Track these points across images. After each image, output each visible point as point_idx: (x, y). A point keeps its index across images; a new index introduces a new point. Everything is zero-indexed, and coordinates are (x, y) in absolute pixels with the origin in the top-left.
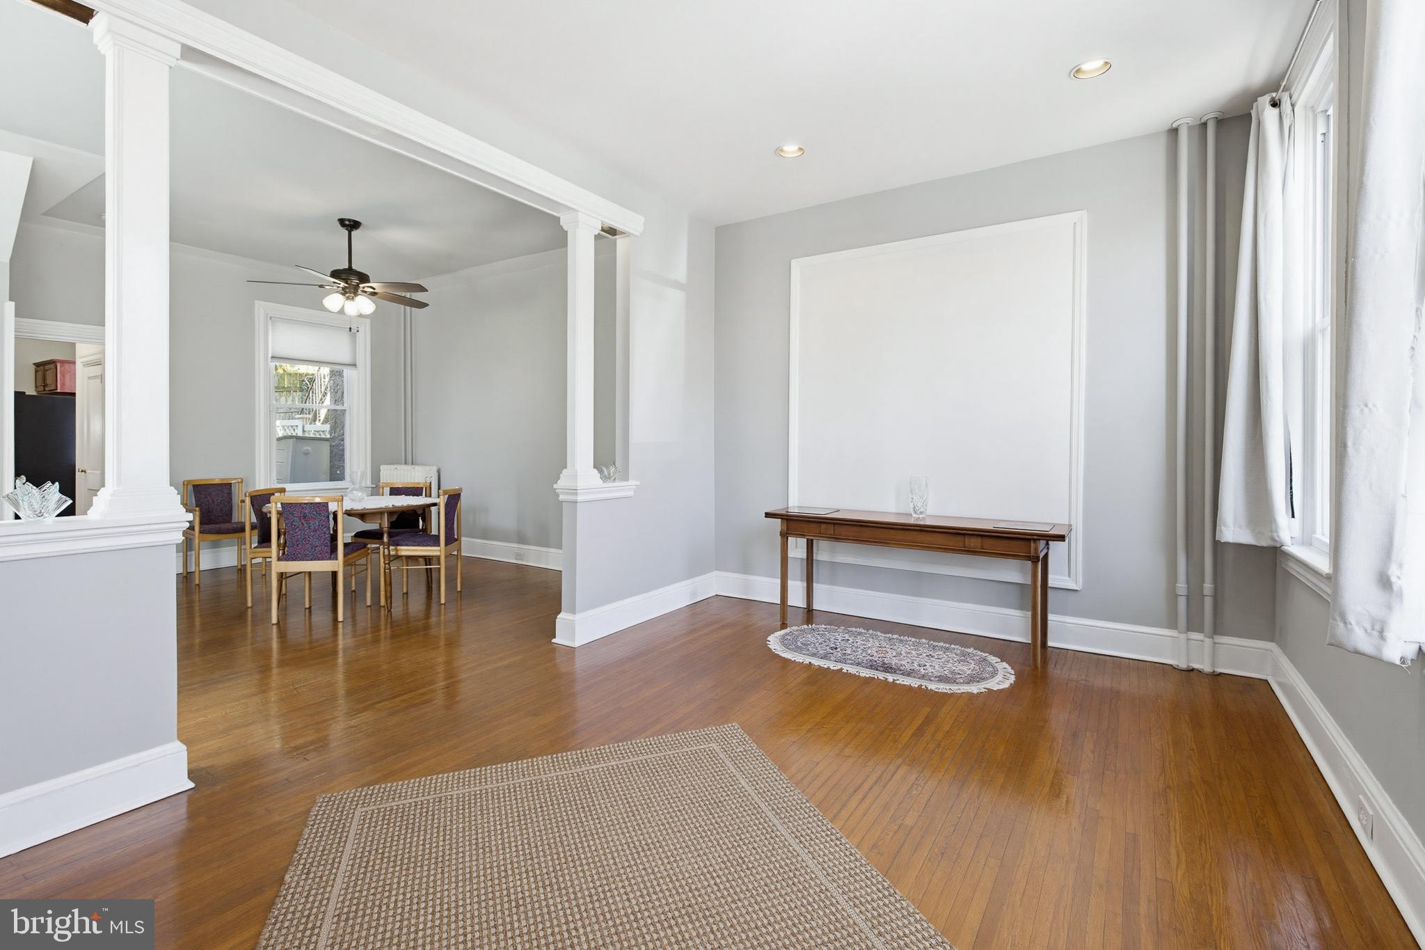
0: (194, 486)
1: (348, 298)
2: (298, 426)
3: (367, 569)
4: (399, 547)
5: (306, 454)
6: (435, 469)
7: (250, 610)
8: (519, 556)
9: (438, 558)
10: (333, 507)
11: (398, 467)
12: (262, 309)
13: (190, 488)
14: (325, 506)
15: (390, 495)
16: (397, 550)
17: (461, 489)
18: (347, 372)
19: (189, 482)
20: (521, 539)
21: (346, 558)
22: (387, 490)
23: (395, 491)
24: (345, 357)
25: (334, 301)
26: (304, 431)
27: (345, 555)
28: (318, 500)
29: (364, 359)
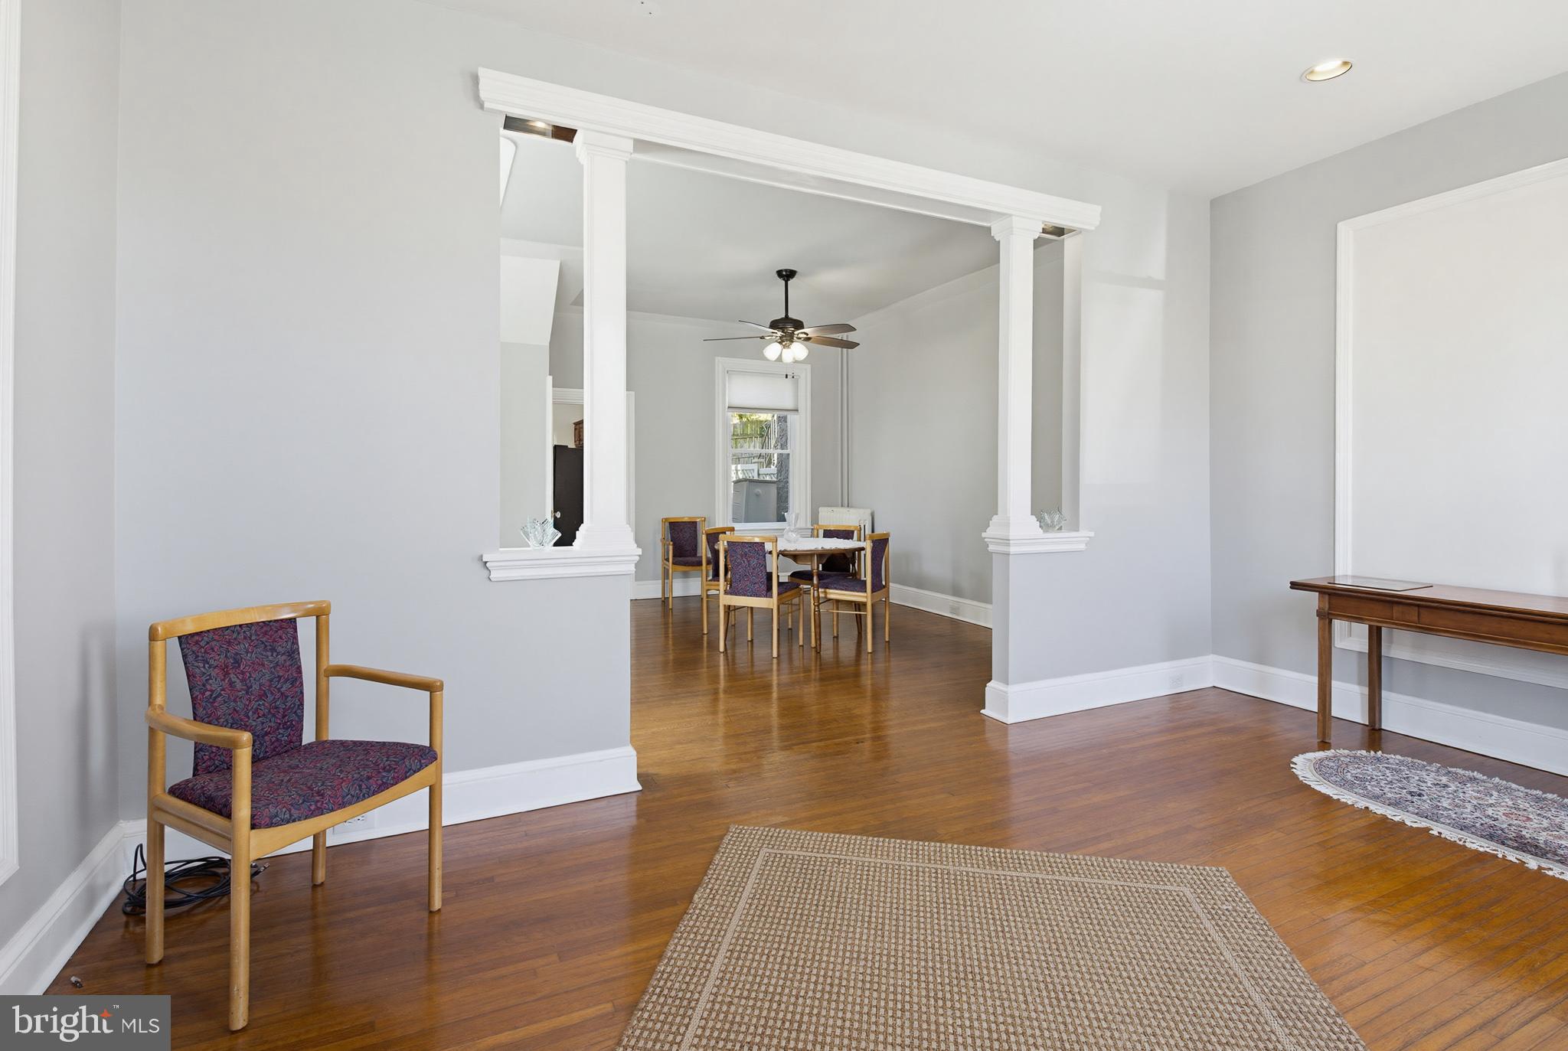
0: (670, 523)
1: (784, 347)
2: (752, 470)
3: (799, 609)
4: (828, 590)
5: (758, 495)
6: (869, 512)
7: (705, 636)
8: (954, 610)
9: (865, 604)
10: (768, 547)
11: (835, 509)
12: (722, 363)
13: (667, 524)
14: (762, 545)
15: (824, 537)
16: (825, 593)
17: (888, 534)
18: (791, 417)
19: (666, 519)
20: (957, 591)
21: (780, 596)
22: (821, 533)
23: (829, 534)
24: (790, 405)
25: (773, 350)
26: (759, 475)
27: (779, 594)
28: (757, 540)
29: (805, 405)
